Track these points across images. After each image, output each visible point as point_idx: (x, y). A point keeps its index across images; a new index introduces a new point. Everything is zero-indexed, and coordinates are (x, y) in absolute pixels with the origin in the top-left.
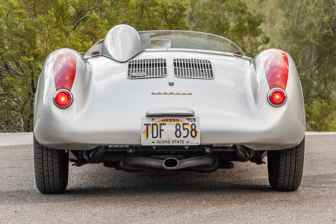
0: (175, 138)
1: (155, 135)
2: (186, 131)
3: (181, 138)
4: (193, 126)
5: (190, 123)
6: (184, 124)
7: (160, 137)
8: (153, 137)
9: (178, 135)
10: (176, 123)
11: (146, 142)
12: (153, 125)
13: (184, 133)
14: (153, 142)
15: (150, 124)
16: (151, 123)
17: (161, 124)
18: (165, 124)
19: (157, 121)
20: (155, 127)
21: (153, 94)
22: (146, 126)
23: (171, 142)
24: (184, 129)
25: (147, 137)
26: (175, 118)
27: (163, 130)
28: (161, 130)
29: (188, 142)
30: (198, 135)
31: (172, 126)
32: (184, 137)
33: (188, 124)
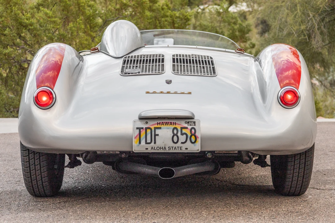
0: (172, 144)
1: (149, 141)
2: (185, 136)
3: (179, 144)
4: (193, 130)
5: (190, 127)
6: (182, 128)
7: (155, 143)
8: (146, 143)
9: (175, 141)
10: (173, 127)
11: (138, 148)
12: (146, 129)
13: (182, 138)
14: (147, 149)
15: (142, 128)
16: (144, 126)
17: (155, 128)
18: (160, 128)
19: (152, 124)
20: (149, 131)
21: (148, 93)
22: (138, 130)
23: (167, 149)
24: (182, 134)
25: (140, 143)
26: (172, 121)
27: (158, 135)
28: (155, 135)
29: (186, 149)
30: (199, 140)
31: (169, 130)
32: (182, 143)
33: (187, 128)
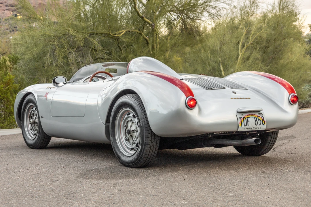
0: (255, 126)
1: (245, 125)
2: (260, 121)
3: (258, 126)
4: (263, 118)
5: (261, 116)
6: (258, 117)
7: (248, 126)
8: (245, 126)
9: (256, 124)
10: (254, 116)
11: (241, 129)
12: (244, 118)
13: (259, 122)
14: (244, 129)
15: (242, 118)
16: (242, 117)
17: (247, 117)
18: (249, 117)
19: (245, 115)
20: (245, 119)
21: (232, 99)
22: (240, 119)
23: (253, 128)
24: (259, 120)
25: (242, 126)
26: (253, 113)
27: (249, 121)
28: (248, 121)
29: (261, 128)
30: (266, 123)
31: (253, 118)
32: (259, 125)
33: (260, 117)
